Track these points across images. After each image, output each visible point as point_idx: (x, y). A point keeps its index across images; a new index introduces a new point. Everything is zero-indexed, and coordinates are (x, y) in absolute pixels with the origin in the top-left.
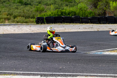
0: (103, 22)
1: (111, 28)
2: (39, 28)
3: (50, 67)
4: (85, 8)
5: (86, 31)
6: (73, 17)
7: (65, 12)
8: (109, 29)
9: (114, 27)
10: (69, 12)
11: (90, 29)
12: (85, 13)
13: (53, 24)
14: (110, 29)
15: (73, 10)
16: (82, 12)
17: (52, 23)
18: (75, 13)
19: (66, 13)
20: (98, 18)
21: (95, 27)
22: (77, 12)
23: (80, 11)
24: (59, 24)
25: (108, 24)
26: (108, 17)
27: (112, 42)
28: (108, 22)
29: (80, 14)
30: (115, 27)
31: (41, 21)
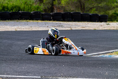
0: (68, 19)
4: (30, 2)
6: (32, 12)
7: (8, 6)
8: (82, 27)
10: (13, 7)
11: (60, 27)
12: (30, 8)
14: (84, 27)
15: (17, 4)
16: (28, 6)
17: (8, 20)
18: (19, 8)
19: (9, 9)
20: (62, 14)
22: (22, 7)
23: (25, 5)
24: (16, 21)
26: (73, 13)
28: (73, 20)
29: (25, 10)
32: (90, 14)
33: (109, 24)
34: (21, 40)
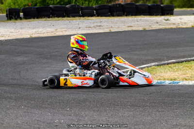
0: (118, 13)
1: (132, 25)
2: (13, 30)
3: (39, 119)
5: (92, 34)
6: (67, 6)
8: (128, 27)
9: (136, 23)
11: (97, 28)
13: (36, 19)
14: (130, 26)
17: (34, 18)
20: (110, 6)
21: (105, 24)
24: (45, 19)
25: (126, 16)
27: (134, 53)
28: (125, 14)
30: (138, 23)
31: (15, 16)
32: (149, 5)
33: (168, 20)
34: (26, 53)
